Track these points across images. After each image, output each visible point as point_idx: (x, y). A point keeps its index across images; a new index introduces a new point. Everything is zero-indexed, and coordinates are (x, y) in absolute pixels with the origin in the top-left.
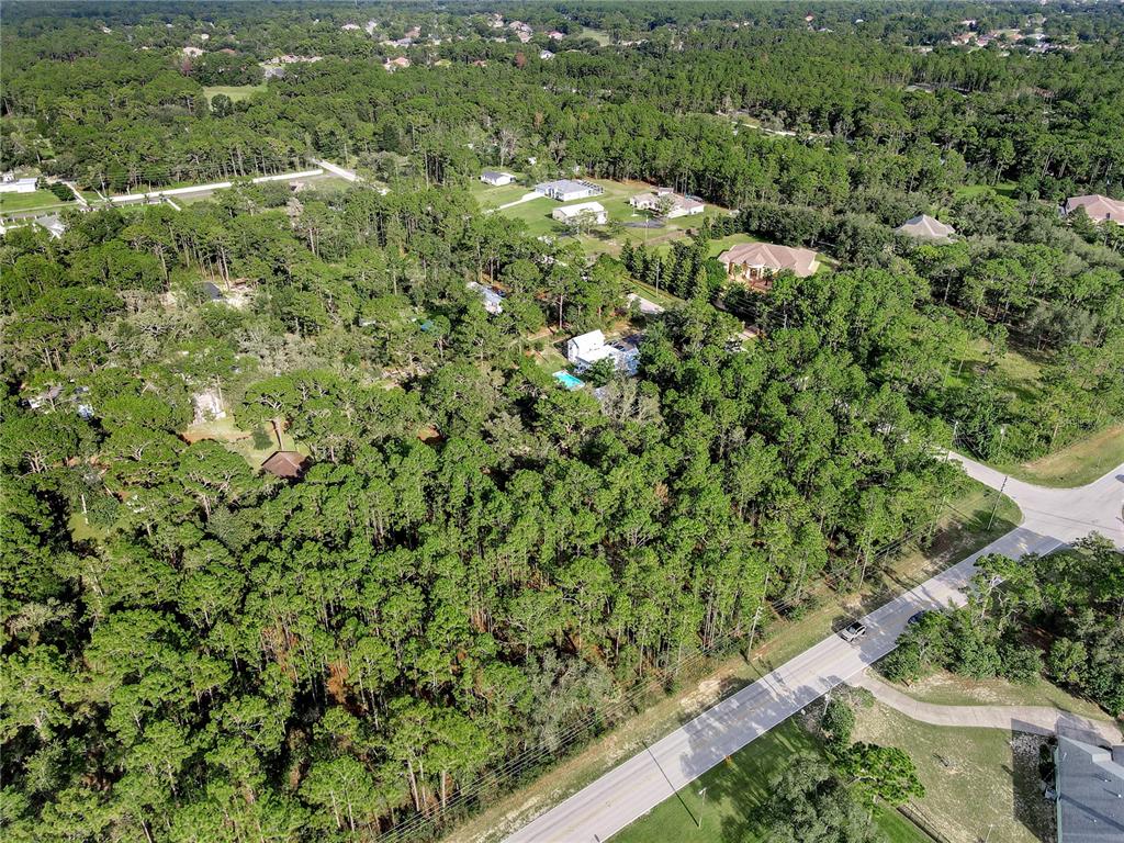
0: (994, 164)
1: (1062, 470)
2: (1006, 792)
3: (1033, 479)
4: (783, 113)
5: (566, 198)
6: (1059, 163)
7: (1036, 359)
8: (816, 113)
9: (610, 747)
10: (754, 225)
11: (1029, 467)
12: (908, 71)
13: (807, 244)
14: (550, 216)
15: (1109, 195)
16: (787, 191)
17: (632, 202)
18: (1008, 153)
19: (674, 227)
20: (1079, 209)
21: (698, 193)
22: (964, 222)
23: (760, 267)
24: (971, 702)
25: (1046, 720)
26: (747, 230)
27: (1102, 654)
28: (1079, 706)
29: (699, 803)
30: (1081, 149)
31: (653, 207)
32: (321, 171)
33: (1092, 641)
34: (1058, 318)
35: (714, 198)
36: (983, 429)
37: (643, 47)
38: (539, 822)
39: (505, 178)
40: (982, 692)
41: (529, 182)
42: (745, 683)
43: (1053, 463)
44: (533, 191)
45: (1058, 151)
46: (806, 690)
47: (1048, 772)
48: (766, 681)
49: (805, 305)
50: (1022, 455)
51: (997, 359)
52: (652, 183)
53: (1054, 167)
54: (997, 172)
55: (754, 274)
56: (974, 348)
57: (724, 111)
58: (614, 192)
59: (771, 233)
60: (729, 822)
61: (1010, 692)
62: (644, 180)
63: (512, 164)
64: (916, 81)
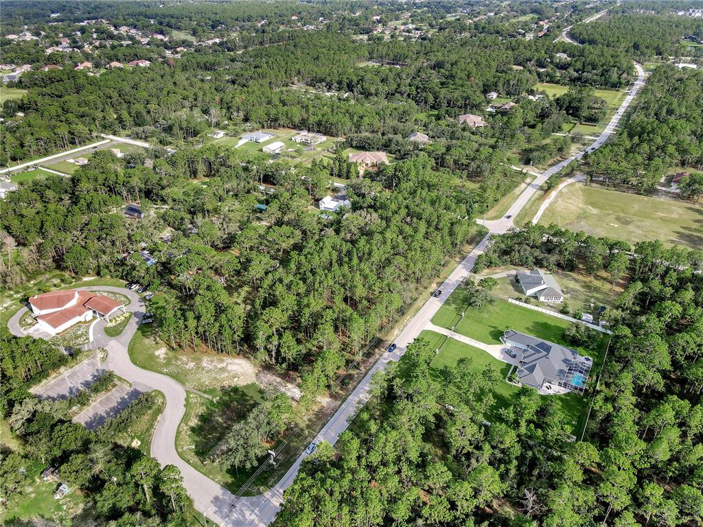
0: (426, 103)
1: (494, 215)
2: (511, 288)
3: (488, 219)
4: (324, 84)
5: (261, 141)
6: (450, 101)
7: (474, 182)
8: (340, 83)
9: (419, 303)
10: (354, 143)
11: (485, 216)
12: (367, 54)
13: (378, 149)
14: (261, 150)
15: (472, 113)
16: (358, 127)
17: (293, 139)
18: (431, 98)
19: (319, 149)
20: (465, 121)
21: (319, 132)
22: (431, 133)
23: (369, 162)
24: (496, 273)
25: (514, 272)
26: (351, 146)
27: (522, 254)
28: (520, 268)
29: (447, 307)
30: (457, 94)
31: (303, 140)
32: (109, 140)
33: (519, 251)
34: (478, 167)
35: (327, 132)
36: (470, 206)
37: (221, 44)
38: (413, 320)
39: (221, 134)
40: (498, 271)
41: (236, 134)
42: (443, 282)
43: (491, 213)
44: (241, 138)
45: (449, 96)
46: (457, 281)
47: (518, 281)
48: (447, 281)
49: (400, 174)
50: (482, 212)
51: (465, 183)
52: (293, 129)
53: (449, 103)
54: (428, 107)
55: (367, 165)
56: (457, 181)
57: (293, 83)
58: (280, 135)
59: (362, 147)
60: (456, 308)
61: (504, 269)
62: (288, 127)
63: (217, 125)
64: (371, 59)
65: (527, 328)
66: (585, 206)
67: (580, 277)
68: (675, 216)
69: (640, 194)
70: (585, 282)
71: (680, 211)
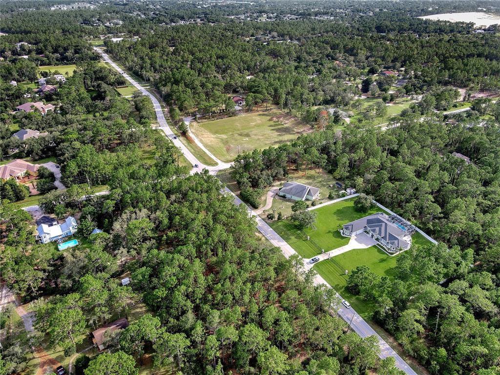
23: (21, 174)
25: (271, 193)
47: (284, 197)
55: (18, 178)
65: (338, 220)
66: (215, 136)
67: (296, 175)
68: (259, 122)
69: (231, 116)
70: (303, 176)
71: (258, 118)
